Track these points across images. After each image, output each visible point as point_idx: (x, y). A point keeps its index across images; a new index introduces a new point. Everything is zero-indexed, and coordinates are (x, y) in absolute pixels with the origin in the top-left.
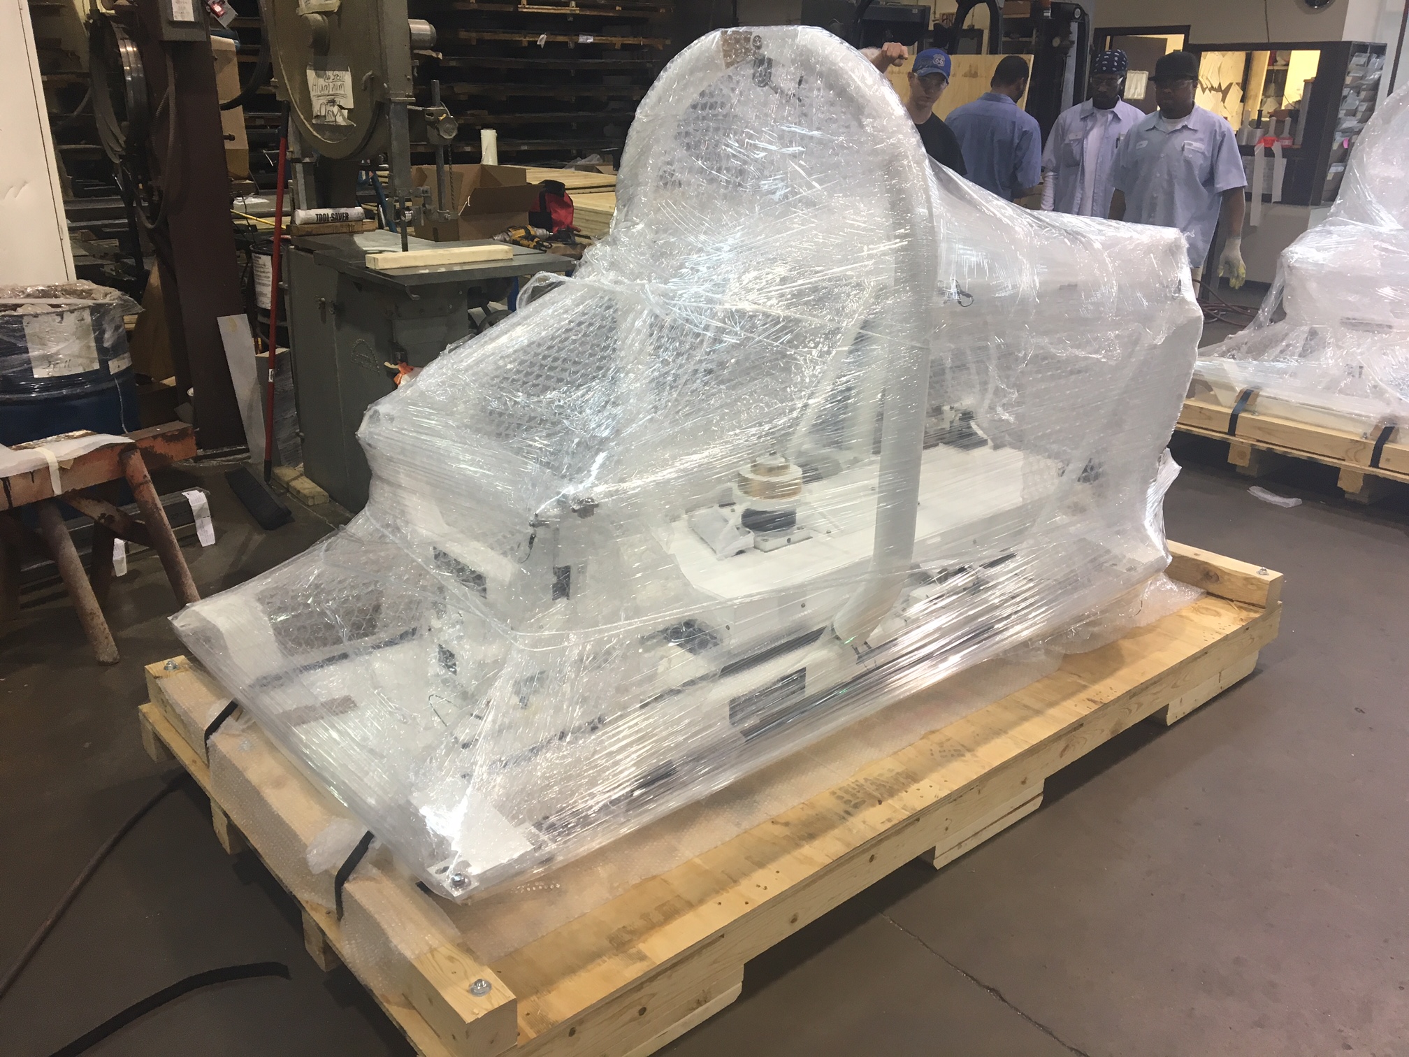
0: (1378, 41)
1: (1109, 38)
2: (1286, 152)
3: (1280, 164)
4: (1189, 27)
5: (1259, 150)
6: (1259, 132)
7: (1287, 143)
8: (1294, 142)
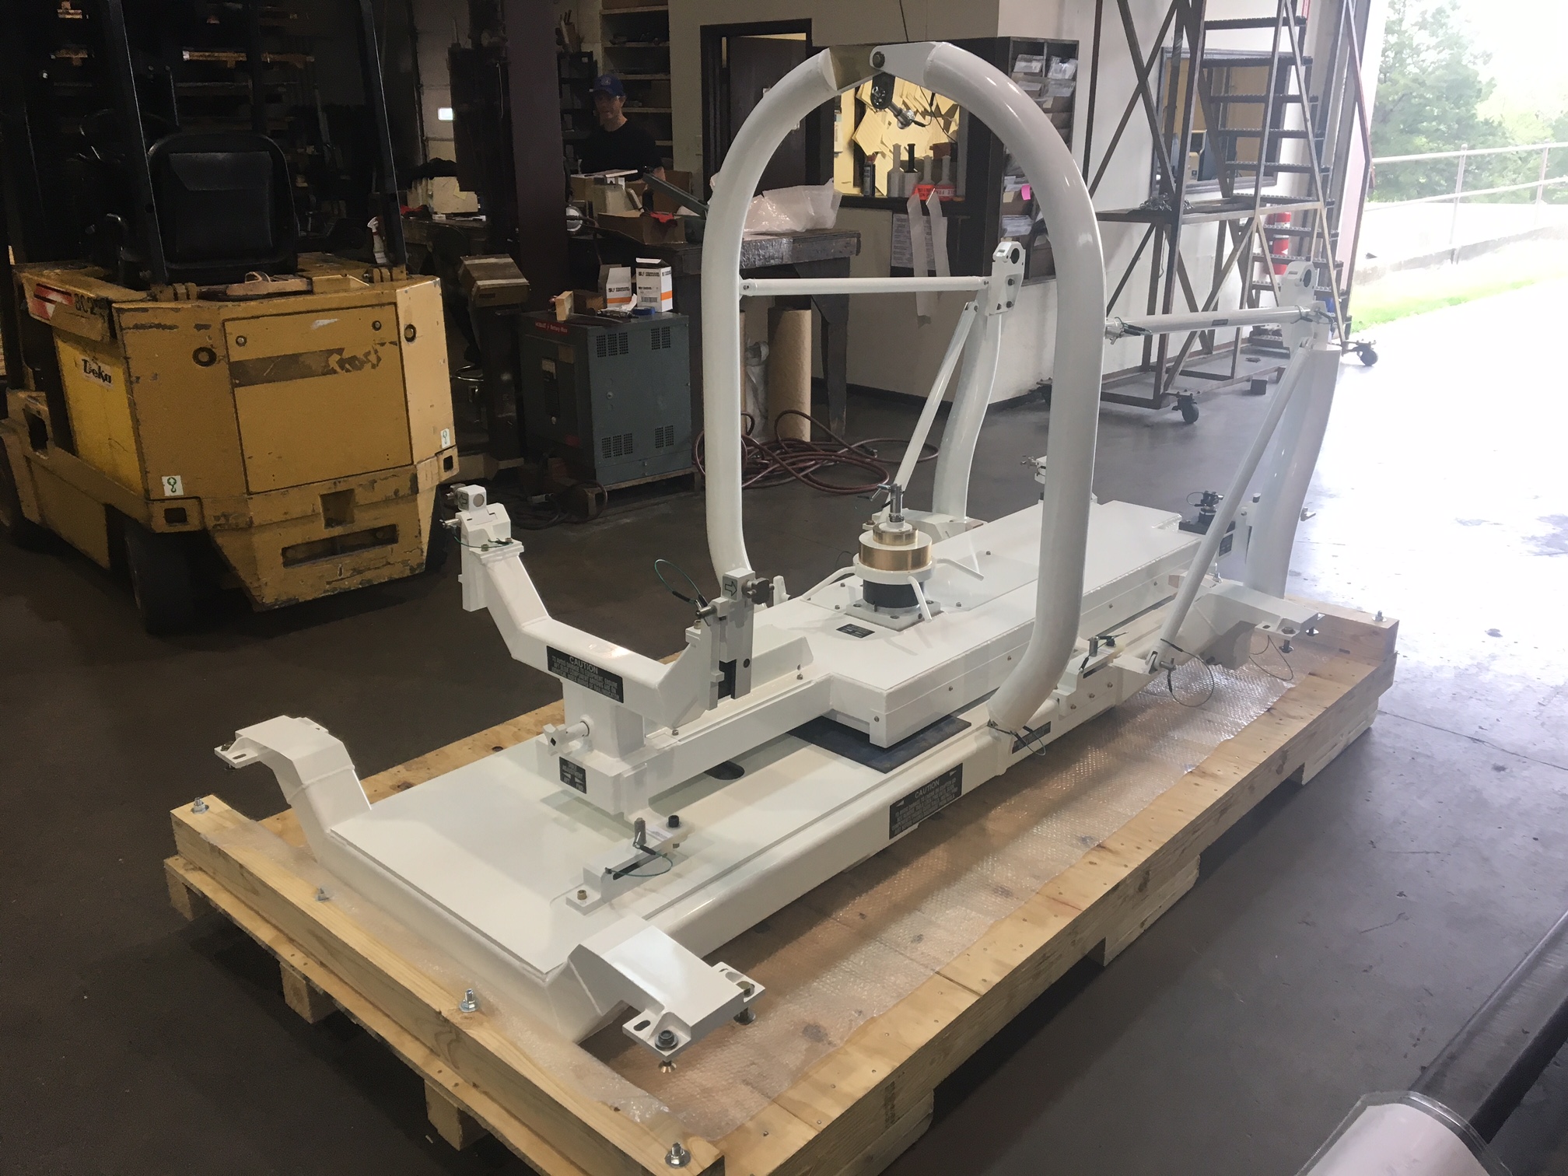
0: (1066, 37)
1: (724, 40)
2: (947, 206)
3: (941, 226)
4: (809, 21)
5: (913, 205)
6: (911, 178)
7: (947, 193)
8: (956, 191)
